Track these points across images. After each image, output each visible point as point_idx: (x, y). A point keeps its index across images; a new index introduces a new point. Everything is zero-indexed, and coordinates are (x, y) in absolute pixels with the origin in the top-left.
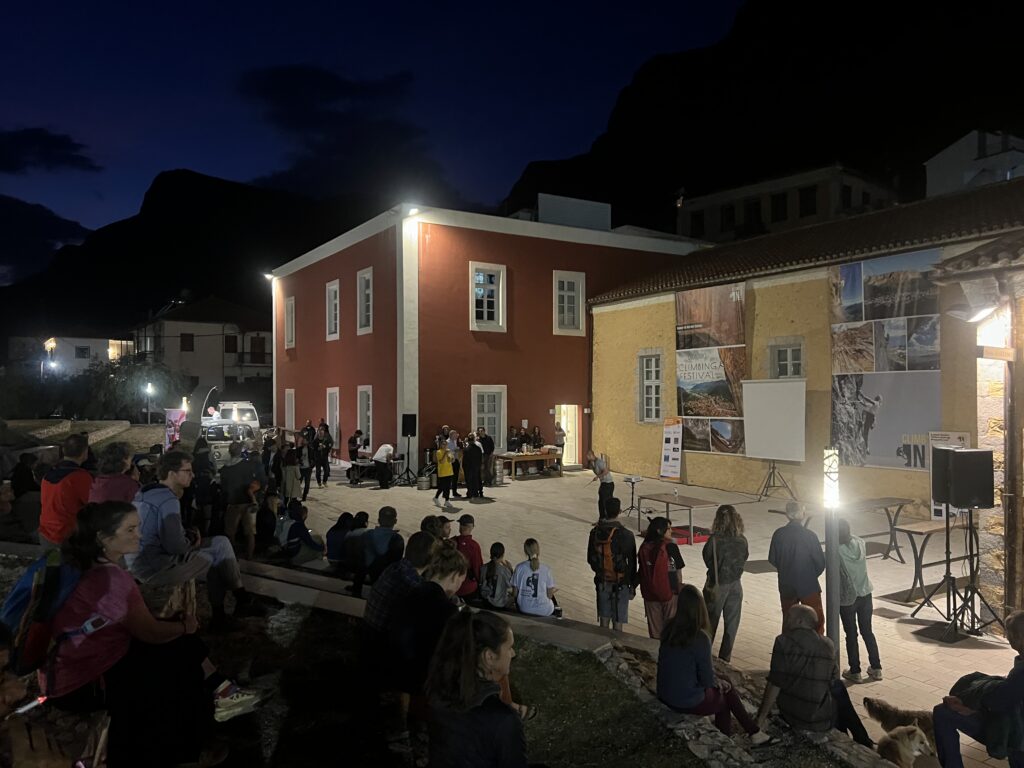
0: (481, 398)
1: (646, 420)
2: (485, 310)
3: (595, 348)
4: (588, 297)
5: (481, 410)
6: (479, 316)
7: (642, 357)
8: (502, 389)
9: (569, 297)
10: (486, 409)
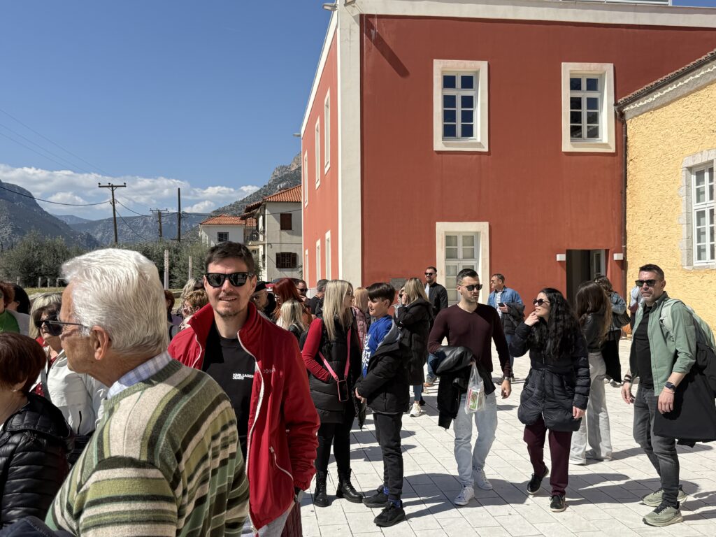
0: (450, 240)
1: (696, 263)
2: (459, 124)
3: (630, 168)
4: (616, 96)
5: (450, 255)
6: (449, 132)
7: (690, 169)
8: (482, 228)
9: (588, 99)
10: (460, 255)
